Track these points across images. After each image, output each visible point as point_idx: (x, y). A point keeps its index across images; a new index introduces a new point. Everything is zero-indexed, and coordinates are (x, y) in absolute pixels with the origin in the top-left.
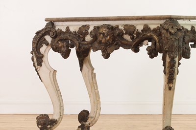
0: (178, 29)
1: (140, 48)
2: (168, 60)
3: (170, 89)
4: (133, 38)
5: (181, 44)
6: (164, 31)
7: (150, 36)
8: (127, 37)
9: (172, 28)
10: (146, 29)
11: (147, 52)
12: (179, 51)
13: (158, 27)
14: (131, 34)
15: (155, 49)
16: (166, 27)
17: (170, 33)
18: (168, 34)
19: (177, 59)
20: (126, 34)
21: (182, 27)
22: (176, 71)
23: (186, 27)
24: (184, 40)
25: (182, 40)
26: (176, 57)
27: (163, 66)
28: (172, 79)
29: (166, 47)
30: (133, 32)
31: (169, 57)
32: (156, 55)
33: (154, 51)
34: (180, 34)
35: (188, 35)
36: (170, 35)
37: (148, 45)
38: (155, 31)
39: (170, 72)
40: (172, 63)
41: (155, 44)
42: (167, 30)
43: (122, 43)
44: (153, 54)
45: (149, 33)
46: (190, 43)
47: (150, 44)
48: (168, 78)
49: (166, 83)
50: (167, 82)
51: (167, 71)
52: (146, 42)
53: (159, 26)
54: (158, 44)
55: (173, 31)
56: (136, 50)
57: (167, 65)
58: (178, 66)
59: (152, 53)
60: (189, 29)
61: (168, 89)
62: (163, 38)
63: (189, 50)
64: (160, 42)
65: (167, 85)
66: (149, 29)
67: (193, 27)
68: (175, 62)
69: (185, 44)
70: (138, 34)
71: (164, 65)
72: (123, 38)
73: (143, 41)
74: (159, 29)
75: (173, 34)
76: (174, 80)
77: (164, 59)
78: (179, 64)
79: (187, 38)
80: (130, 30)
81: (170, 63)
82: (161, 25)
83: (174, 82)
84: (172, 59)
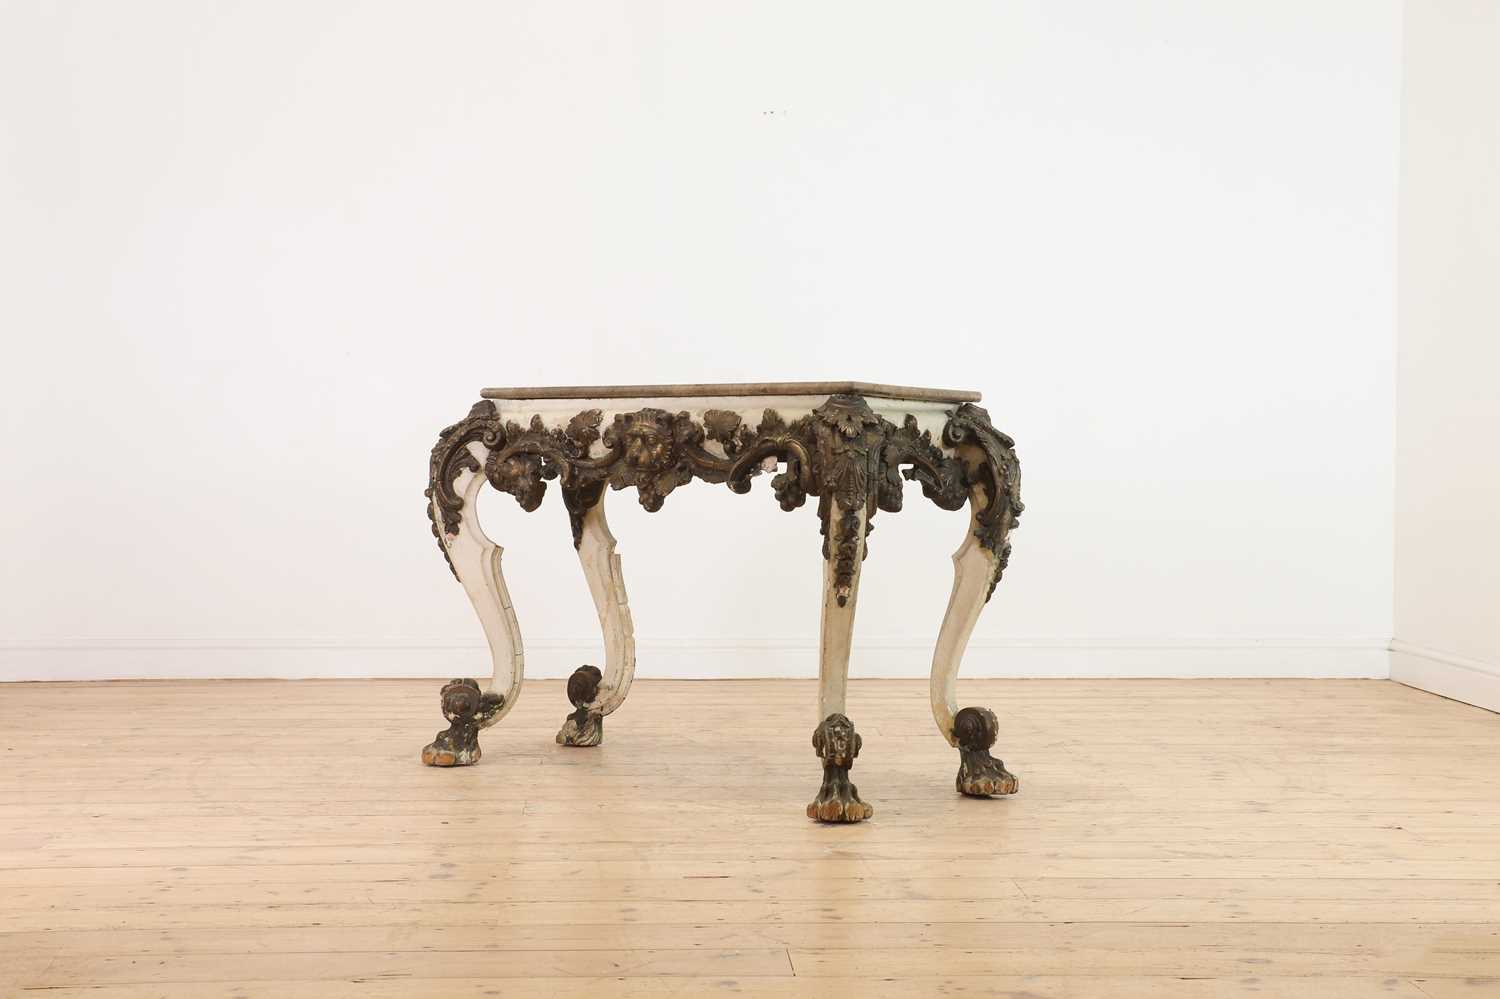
0: (865, 425)
1: (754, 480)
2: (836, 515)
3: (842, 602)
4: (731, 451)
5: (874, 468)
6: (824, 431)
7: (785, 444)
8: (715, 448)
9: (849, 419)
10: (772, 422)
11: (774, 491)
12: (868, 490)
13: (806, 418)
14: (725, 438)
15: (797, 483)
16: (831, 417)
17: (843, 435)
18: (837, 438)
19: (862, 514)
20: (710, 437)
21: (879, 417)
22: (860, 550)
23: (888, 418)
24: (883, 456)
25: (876, 456)
26: (860, 507)
27: (822, 532)
28: (849, 574)
29: (830, 479)
30: (733, 433)
31: (840, 507)
32: (800, 502)
33: (794, 489)
34: (874, 439)
35: (896, 443)
36: (843, 441)
37: (775, 470)
38: (797, 429)
39: (841, 552)
40: (848, 527)
41: (796, 468)
42: (834, 427)
43: (698, 465)
44: (791, 499)
45: (779, 434)
46: (902, 467)
47: (783, 468)
48: (836, 571)
49: (830, 585)
50: (833, 581)
51: (833, 550)
52: (770, 461)
53: (811, 413)
54: (805, 468)
55: (850, 431)
56: (742, 486)
57: (833, 530)
58: (867, 535)
59: (789, 496)
60: (900, 424)
61: (835, 601)
62: (822, 451)
63: (899, 487)
64: (811, 464)
65: (834, 591)
66: (780, 422)
67: (909, 418)
68: (857, 524)
69: (888, 467)
70: (747, 437)
71: (824, 531)
72: (702, 449)
73: (761, 459)
74: (810, 424)
75: (850, 439)
76: (854, 577)
77: (824, 513)
78: (869, 528)
79: (892, 452)
80: (724, 428)
81: (842, 524)
82: (815, 411)
83: (853, 583)
84: (849, 513)
